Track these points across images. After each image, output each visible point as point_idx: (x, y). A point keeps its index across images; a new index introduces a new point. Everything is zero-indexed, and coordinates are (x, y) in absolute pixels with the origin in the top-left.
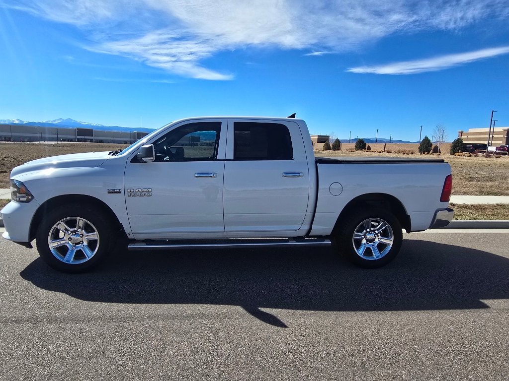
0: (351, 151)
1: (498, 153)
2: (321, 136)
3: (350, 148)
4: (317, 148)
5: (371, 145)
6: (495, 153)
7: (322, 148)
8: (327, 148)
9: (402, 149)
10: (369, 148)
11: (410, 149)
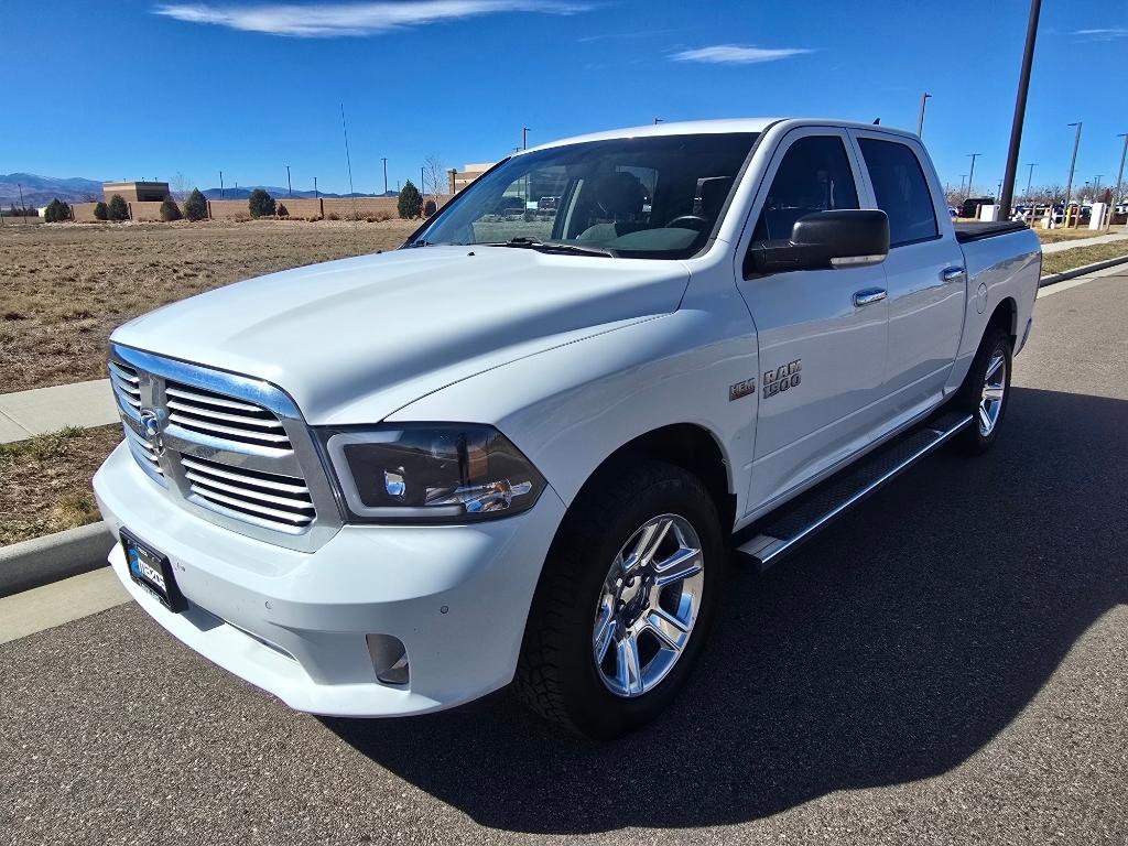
0: (240, 219)
1: (543, 213)
2: (144, 183)
3: (237, 211)
4: (143, 216)
5: (288, 204)
6: (538, 213)
7: (159, 216)
8: (172, 214)
9: (362, 210)
10: (283, 212)
11: (378, 210)
